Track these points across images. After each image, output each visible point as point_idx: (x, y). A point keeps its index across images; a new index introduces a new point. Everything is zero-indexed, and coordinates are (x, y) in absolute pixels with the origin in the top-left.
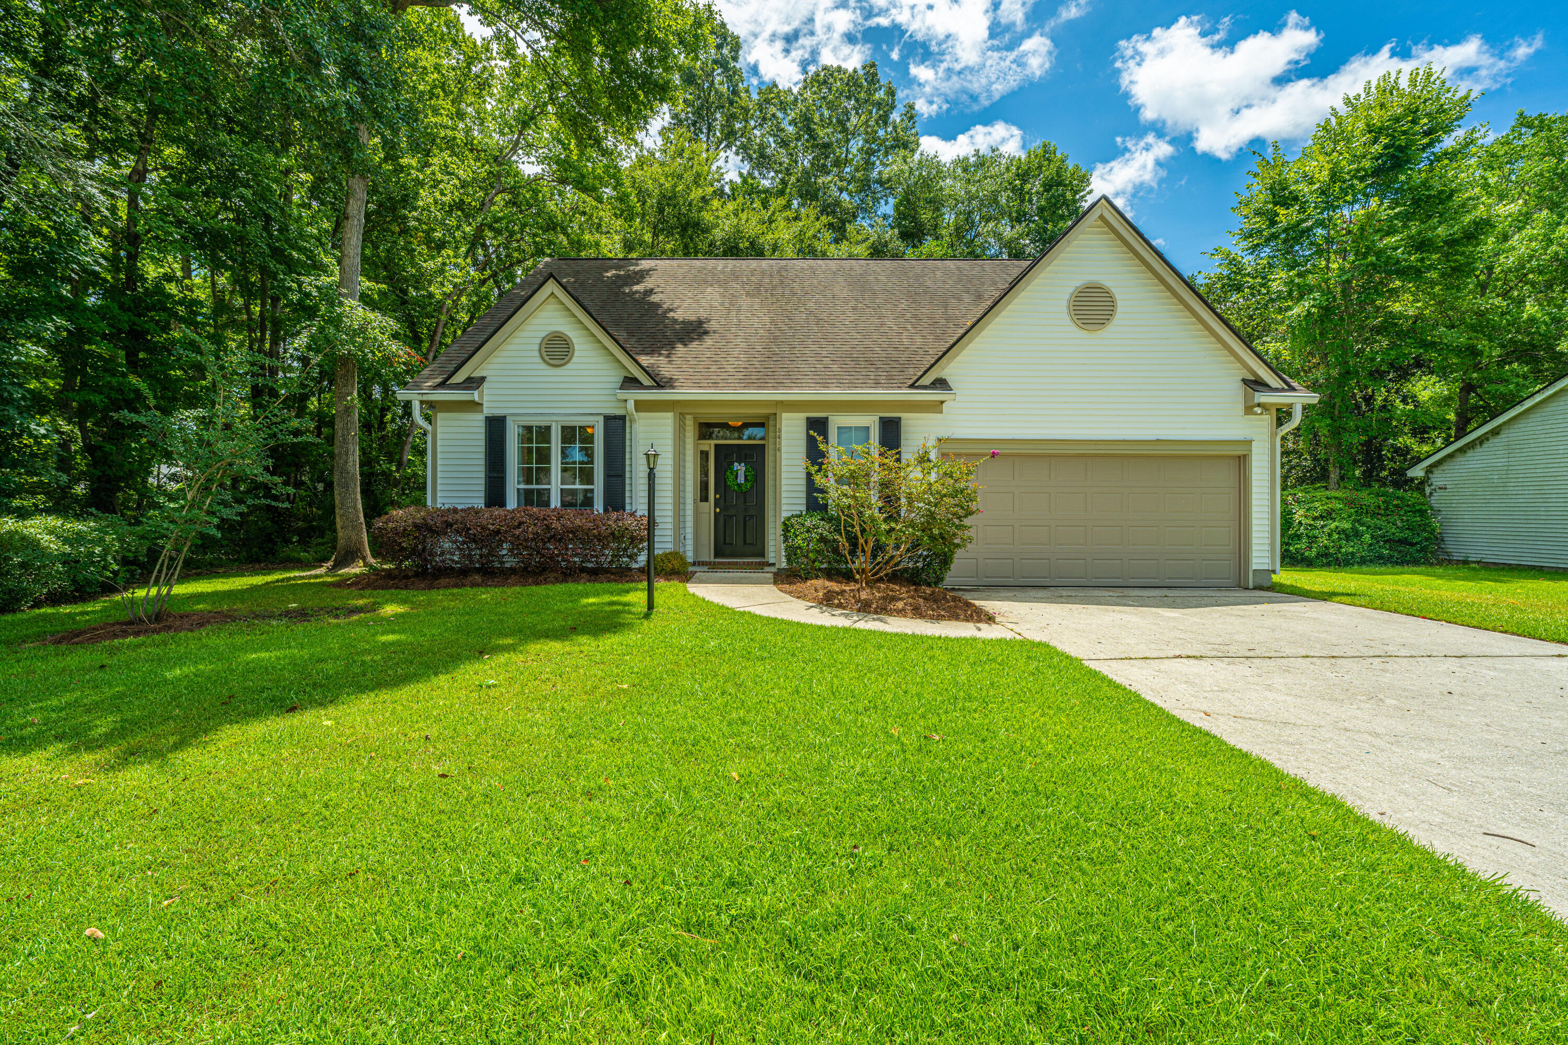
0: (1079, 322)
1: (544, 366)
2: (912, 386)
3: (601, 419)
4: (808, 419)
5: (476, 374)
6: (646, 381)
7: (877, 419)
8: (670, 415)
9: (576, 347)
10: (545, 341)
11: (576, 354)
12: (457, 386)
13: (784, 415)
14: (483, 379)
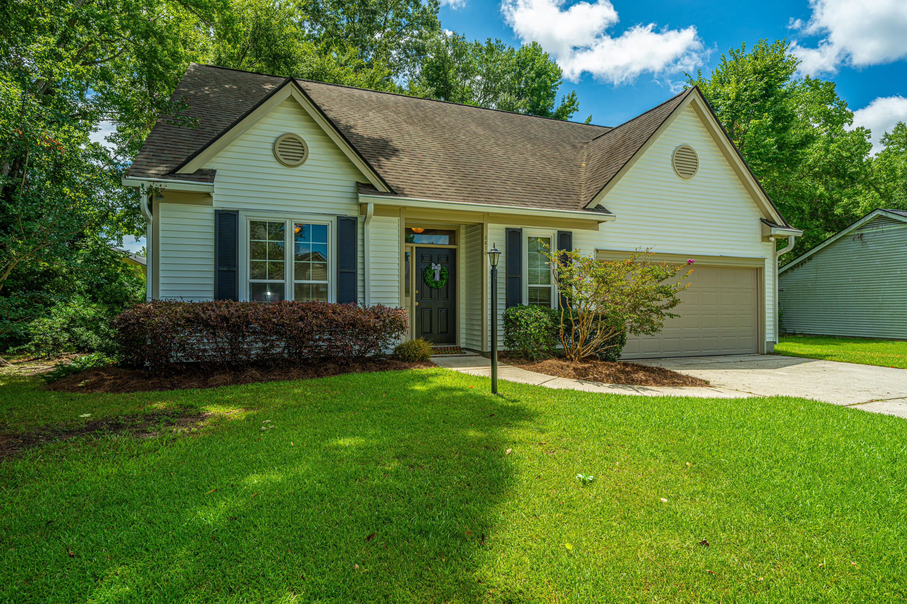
0: (678, 172)
1: (277, 165)
2: (584, 208)
3: (334, 219)
4: (507, 229)
5: (207, 166)
6: (380, 187)
7: (556, 232)
8: (396, 219)
9: (310, 150)
10: (279, 141)
11: (310, 156)
12: (188, 177)
13: (489, 225)
14: (213, 172)
